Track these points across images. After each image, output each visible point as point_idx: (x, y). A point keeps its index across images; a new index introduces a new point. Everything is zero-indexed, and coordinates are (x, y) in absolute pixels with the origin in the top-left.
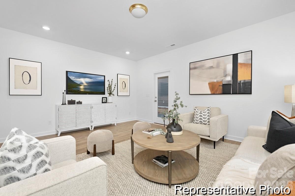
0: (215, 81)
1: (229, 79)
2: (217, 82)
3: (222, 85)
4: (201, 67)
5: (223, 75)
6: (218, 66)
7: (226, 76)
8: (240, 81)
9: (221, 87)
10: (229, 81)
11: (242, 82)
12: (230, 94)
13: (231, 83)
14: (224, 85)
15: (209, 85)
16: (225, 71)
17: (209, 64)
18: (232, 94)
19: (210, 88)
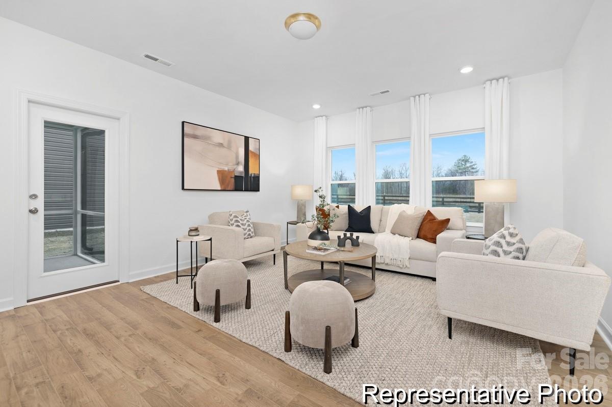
0: (226, 169)
1: (241, 168)
2: (229, 172)
3: (233, 176)
4: (206, 138)
5: (235, 162)
6: (229, 147)
7: (238, 164)
8: (251, 175)
9: (233, 180)
10: (241, 172)
11: (252, 176)
12: (242, 191)
13: (243, 175)
14: (236, 177)
15: (218, 173)
16: (237, 157)
17: (218, 137)
18: (245, 191)
19: (219, 179)
